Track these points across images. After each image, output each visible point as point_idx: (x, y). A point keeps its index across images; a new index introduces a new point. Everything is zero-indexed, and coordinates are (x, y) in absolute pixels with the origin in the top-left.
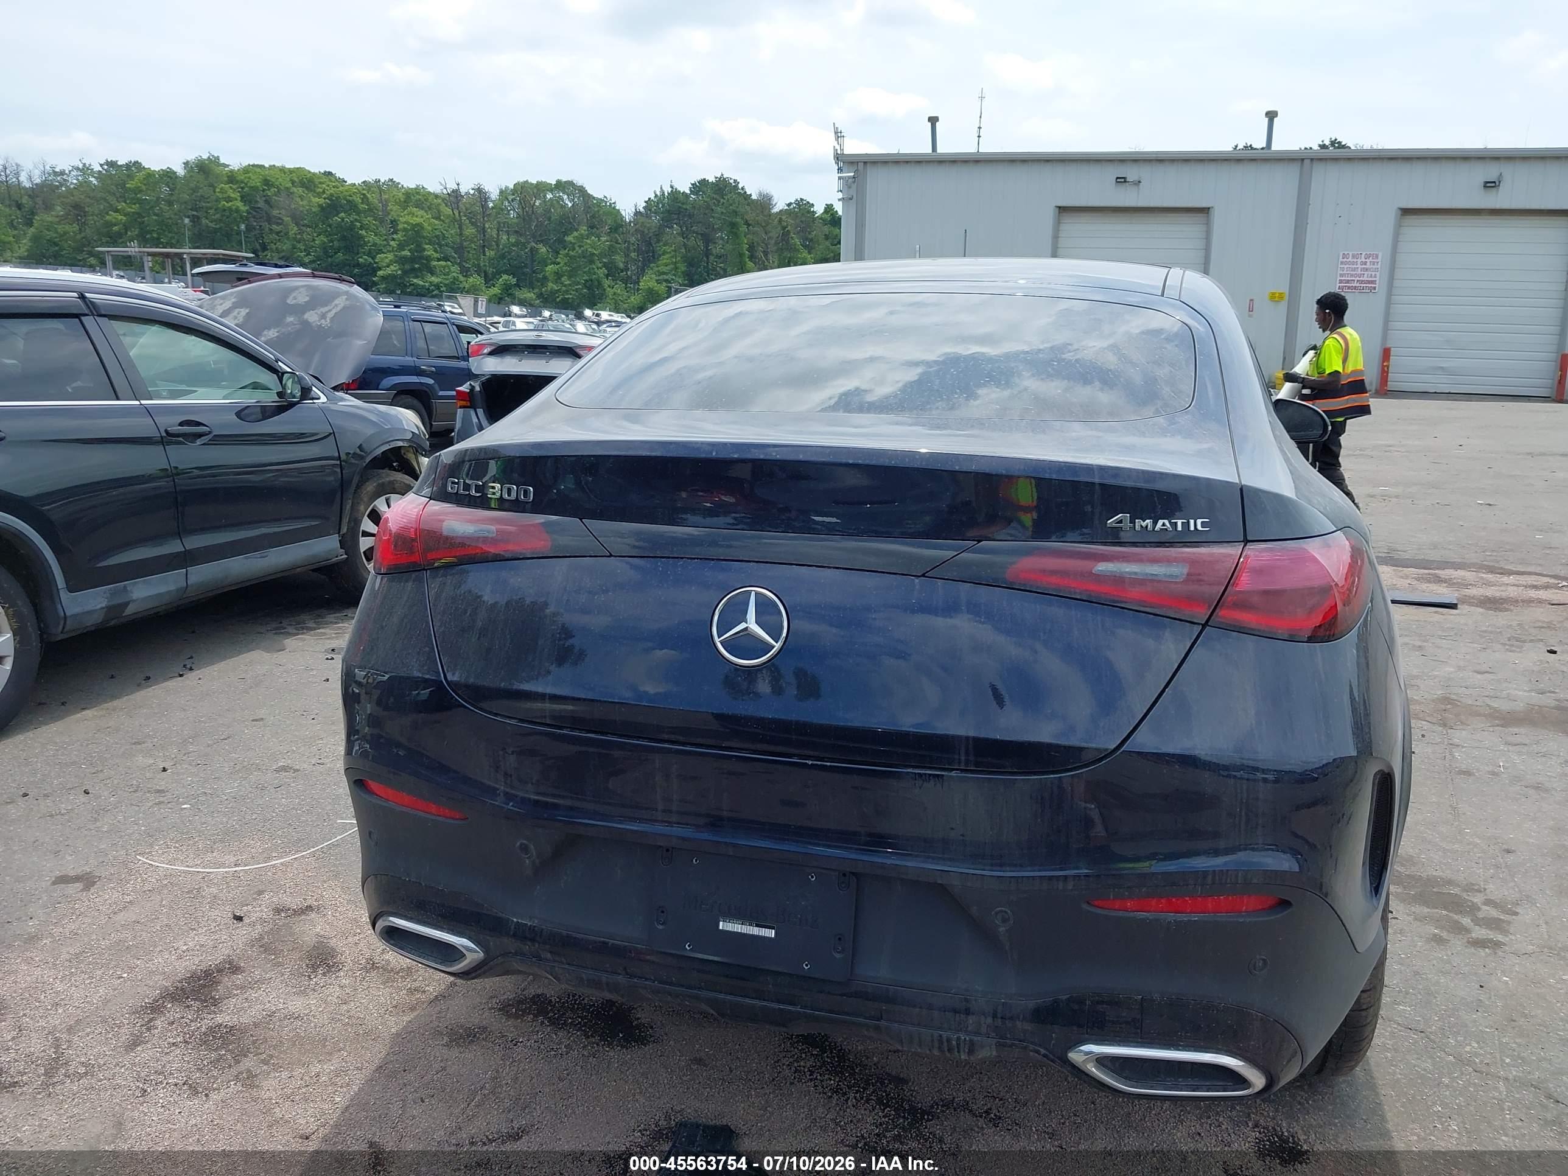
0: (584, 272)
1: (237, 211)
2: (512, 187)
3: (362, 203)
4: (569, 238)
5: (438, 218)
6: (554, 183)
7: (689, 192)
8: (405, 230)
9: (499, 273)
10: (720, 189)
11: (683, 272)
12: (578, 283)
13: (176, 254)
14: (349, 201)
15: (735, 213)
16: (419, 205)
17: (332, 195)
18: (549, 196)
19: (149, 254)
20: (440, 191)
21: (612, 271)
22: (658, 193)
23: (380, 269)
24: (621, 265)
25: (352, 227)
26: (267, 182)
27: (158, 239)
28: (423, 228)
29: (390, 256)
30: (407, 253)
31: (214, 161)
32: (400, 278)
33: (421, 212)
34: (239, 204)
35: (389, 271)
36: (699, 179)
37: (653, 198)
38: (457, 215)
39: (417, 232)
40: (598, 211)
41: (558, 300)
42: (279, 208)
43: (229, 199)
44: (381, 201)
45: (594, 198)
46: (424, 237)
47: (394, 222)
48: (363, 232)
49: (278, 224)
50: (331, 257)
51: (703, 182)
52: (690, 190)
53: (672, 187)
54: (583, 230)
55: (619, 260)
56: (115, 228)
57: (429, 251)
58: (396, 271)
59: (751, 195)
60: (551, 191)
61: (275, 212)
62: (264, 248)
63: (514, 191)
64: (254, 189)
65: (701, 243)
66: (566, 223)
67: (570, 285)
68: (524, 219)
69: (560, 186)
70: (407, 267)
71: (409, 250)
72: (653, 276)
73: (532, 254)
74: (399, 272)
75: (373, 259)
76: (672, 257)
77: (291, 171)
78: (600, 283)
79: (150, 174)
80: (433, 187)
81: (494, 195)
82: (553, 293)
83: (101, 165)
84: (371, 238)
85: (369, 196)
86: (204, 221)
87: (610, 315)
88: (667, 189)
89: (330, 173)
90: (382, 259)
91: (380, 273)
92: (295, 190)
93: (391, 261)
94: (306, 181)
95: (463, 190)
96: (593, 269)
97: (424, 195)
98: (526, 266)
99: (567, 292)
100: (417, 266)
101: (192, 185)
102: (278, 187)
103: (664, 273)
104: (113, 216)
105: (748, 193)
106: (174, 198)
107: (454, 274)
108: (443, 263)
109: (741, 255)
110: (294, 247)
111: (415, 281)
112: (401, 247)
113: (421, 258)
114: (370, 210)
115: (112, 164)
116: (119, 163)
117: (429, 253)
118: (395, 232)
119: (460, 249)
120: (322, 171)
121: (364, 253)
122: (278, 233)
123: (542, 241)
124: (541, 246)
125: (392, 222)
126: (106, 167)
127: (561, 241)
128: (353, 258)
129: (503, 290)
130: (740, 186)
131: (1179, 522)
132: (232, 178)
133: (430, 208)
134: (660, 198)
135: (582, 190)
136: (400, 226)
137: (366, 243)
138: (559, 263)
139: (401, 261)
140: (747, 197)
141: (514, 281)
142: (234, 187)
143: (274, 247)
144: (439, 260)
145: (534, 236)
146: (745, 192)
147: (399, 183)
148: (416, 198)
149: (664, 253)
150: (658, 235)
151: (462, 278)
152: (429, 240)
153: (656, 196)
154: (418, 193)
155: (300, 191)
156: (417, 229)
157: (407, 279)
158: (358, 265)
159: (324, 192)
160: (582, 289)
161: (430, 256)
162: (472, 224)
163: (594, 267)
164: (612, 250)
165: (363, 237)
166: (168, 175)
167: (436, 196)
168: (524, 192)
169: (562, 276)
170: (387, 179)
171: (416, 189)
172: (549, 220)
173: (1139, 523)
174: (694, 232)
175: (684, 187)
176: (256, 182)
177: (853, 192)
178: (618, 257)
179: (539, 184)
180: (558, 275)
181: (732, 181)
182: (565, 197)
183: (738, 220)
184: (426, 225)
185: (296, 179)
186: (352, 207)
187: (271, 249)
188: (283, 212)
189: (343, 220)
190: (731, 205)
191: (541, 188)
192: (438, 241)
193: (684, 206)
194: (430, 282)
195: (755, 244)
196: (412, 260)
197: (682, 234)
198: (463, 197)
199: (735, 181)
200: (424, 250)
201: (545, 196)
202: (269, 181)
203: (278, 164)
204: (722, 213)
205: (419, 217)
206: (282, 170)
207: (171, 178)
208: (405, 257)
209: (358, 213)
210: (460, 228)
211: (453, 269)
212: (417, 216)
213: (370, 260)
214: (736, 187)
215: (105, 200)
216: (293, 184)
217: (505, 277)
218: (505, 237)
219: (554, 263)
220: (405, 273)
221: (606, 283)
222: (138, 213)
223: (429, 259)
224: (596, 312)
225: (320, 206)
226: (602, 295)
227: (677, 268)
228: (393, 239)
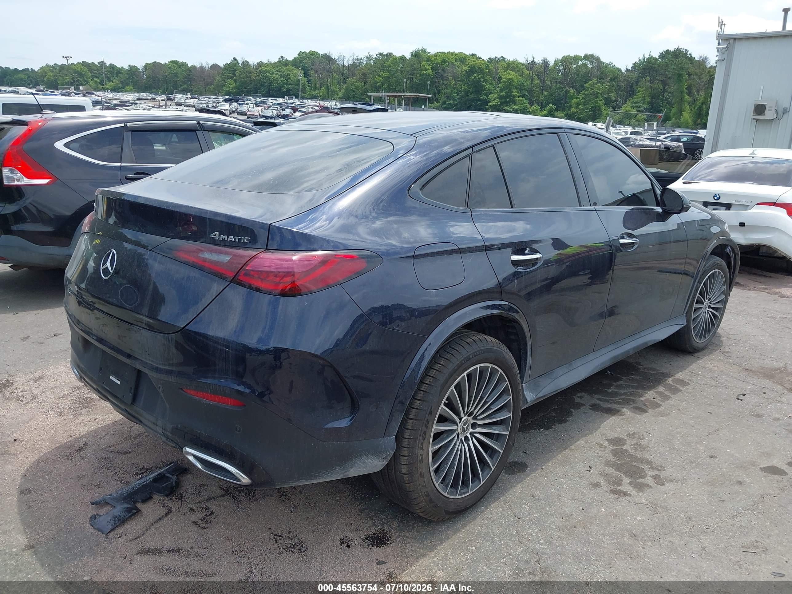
0: (592, 103)
1: (429, 75)
2: (561, 58)
3: (486, 69)
4: (587, 85)
5: (522, 76)
6: (583, 55)
7: (658, 58)
8: (504, 82)
9: (547, 104)
10: (676, 55)
11: (648, 102)
12: (588, 109)
13: (399, 96)
14: (479, 68)
15: (682, 68)
16: (513, 69)
17: (471, 65)
18: (580, 63)
19: (388, 96)
20: (524, 62)
21: (608, 102)
22: (641, 59)
23: (490, 102)
24: (614, 99)
25: (479, 81)
26: (444, 61)
27: (395, 89)
28: (513, 81)
29: (496, 95)
30: (503, 94)
31: (424, 51)
32: (499, 106)
33: (513, 73)
34: (430, 71)
35: (494, 103)
36: (665, 50)
37: (637, 62)
38: (531, 74)
39: (510, 83)
40: (605, 70)
41: (576, 117)
42: (448, 73)
43: (426, 70)
44: (495, 68)
45: (604, 63)
46: (513, 85)
47: (500, 78)
48: (484, 84)
49: (446, 80)
50: (468, 96)
51: (667, 52)
52: (659, 56)
53: (650, 55)
54: (595, 80)
55: (613, 96)
56: (378, 84)
57: (515, 92)
58: (497, 103)
59: (695, 58)
60: (581, 60)
61: (446, 75)
62: (439, 92)
63: (561, 61)
64: (438, 64)
65: (661, 86)
66: (587, 76)
67: (583, 109)
68: (564, 75)
69: (586, 57)
70: (503, 100)
71: (505, 92)
72: (630, 104)
73: (566, 94)
74: (499, 103)
75: (487, 97)
76: (643, 93)
77: (456, 54)
78: (600, 109)
79: (395, 59)
80: (522, 60)
81: (552, 63)
82: (574, 113)
83: (377, 55)
84: (488, 86)
85: (490, 65)
86: (415, 80)
87: (601, 125)
88: (647, 56)
89: (474, 55)
90: (492, 97)
91: (490, 104)
92: (456, 63)
93: (495, 98)
94: (461, 58)
95: (536, 61)
96: (597, 101)
97: (516, 65)
98: (562, 100)
99: (581, 114)
100: (508, 100)
101: (412, 63)
102: (448, 63)
103: (636, 103)
104: (378, 78)
105: (693, 57)
106: (403, 69)
107: (526, 104)
108: (521, 98)
109: (682, 92)
110: (452, 91)
111: (506, 108)
112: (501, 91)
113: (511, 96)
114: (489, 72)
115: (381, 54)
116: (384, 54)
117: (515, 94)
118: (499, 83)
119: (530, 91)
120: (471, 54)
121: (484, 94)
122: (446, 85)
123: (571, 87)
124: (571, 89)
125: (499, 78)
126: (378, 56)
127: (582, 86)
128: (478, 96)
129: (549, 112)
130: (689, 53)
131: (237, 238)
132: (429, 59)
133: (518, 71)
134: (642, 62)
135: (598, 60)
136: (502, 80)
137: (485, 89)
138: (579, 98)
139: (501, 97)
140: (691, 59)
141: (555, 107)
142: (429, 63)
143: (443, 91)
144: (519, 97)
145: (568, 84)
146: (692, 56)
147: (506, 58)
148: (513, 66)
149: (639, 92)
150: (637, 82)
151: (529, 106)
152: (516, 87)
153: (640, 60)
154: (514, 63)
155: (458, 64)
156: (510, 81)
157: (502, 107)
158: (480, 100)
159: (468, 64)
160: (589, 111)
161: (515, 95)
162: (539, 78)
163: (598, 100)
164: (609, 91)
165: (483, 86)
166: (403, 58)
167: (523, 64)
168: (566, 61)
169: (580, 105)
170: (500, 56)
171: (513, 61)
172: (578, 75)
173: (222, 237)
174: (657, 80)
175: (656, 55)
176: (439, 60)
177: (725, 56)
178: (613, 94)
179: (575, 57)
180: (578, 104)
181: (684, 50)
182: (588, 63)
183: (684, 72)
184: (515, 79)
185: (458, 58)
186: (481, 71)
187: (442, 93)
188: (449, 74)
189: (475, 78)
190: (680, 64)
191: (576, 58)
192: (520, 87)
193: (654, 66)
194: (513, 109)
195: (692, 86)
196: (506, 97)
197: (650, 81)
198: (536, 64)
199: (686, 50)
200: (512, 92)
201: (578, 63)
202: (445, 60)
203: (451, 51)
204: (674, 68)
205: (512, 75)
206: (453, 54)
207: (404, 60)
208: (503, 95)
209: (483, 74)
210: (532, 81)
211: (525, 101)
212: (511, 75)
213: (486, 97)
214: (686, 54)
215: (376, 71)
216: (455, 61)
217: (551, 105)
218: (555, 85)
219: (577, 98)
220: (502, 104)
221: (604, 108)
222: (388, 77)
223: (514, 96)
224: (594, 123)
225: (466, 71)
226: (600, 114)
227: (645, 100)
228: (498, 87)
